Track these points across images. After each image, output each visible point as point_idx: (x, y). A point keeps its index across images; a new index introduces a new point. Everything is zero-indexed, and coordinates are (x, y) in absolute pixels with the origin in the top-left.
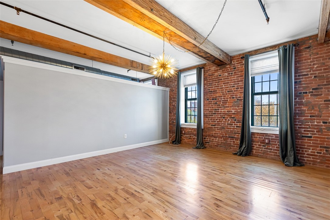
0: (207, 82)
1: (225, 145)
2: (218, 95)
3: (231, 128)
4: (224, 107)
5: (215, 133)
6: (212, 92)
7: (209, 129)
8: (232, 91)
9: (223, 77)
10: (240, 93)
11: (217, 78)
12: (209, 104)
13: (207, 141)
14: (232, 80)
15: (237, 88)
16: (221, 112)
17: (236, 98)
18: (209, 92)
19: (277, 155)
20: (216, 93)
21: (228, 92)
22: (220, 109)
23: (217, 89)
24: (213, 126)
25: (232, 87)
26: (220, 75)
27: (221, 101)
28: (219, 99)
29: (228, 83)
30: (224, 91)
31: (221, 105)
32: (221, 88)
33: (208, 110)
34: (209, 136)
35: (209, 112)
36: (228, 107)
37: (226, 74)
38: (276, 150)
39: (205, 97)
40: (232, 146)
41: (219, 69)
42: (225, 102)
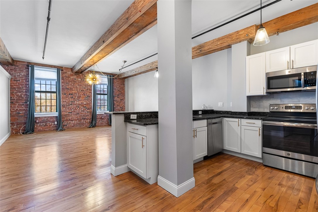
0: (63, 81)
1: (79, 124)
2: (73, 92)
3: (84, 113)
4: (79, 100)
5: (71, 118)
6: (68, 89)
7: (66, 115)
8: (84, 91)
9: (77, 81)
10: (89, 92)
11: (73, 80)
12: (66, 97)
13: (65, 124)
14: (83, 84)
15: (87, 90)
16: (77, 103)
17: (86, 95)
18: (66, 89)
19: (107, 124)
20: (72, 90)
21: (81, 91)
22: (75, 101)
23: (73, 87)
24: (70, 113)
25: (84, 88)
26: (75, 79)
27: (76, 96)
28: (74, 95)
29: (81, 85)
30: (78, 90)
31: (77, 99)
32: (76, 88)
33: (65, 102)
34: (67, 120)
35: (66, 103)
36: (82, 100)
37: (80, 79)
38: (106, 121)
39: (63, 92)
40: (84, 124)
41: (74, 75)
42: (79, 97)
